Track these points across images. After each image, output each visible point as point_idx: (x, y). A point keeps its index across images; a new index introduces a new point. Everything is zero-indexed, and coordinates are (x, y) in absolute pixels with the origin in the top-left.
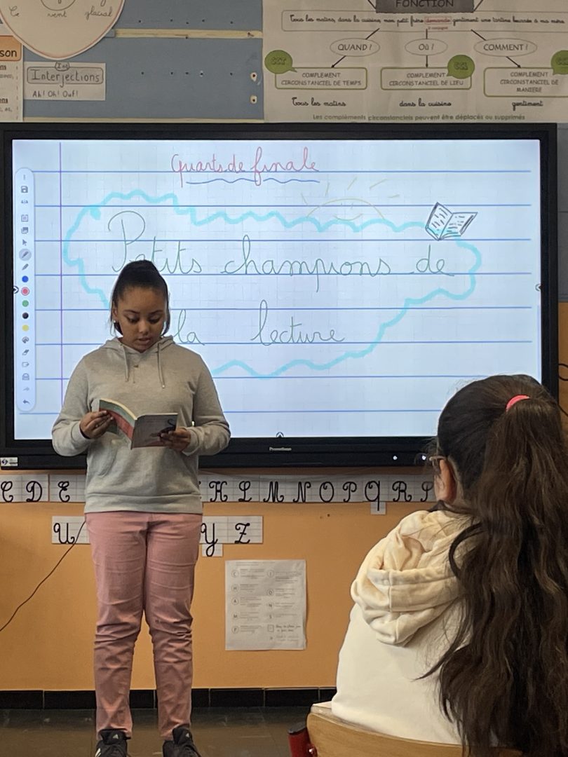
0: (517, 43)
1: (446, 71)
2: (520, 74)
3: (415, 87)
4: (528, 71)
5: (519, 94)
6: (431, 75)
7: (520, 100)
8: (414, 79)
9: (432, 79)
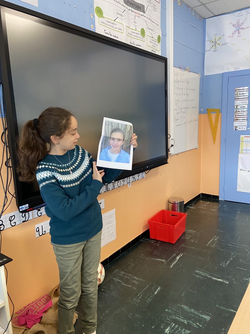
0: (153, 29)
1: (140, 33)
2: (153, 40)
3: (133, 37)
4: (154, 39)
5: (152, 47)
6: (137, 34)
7: (153, 49)
8: (133, 34)
9: (137, 35)
